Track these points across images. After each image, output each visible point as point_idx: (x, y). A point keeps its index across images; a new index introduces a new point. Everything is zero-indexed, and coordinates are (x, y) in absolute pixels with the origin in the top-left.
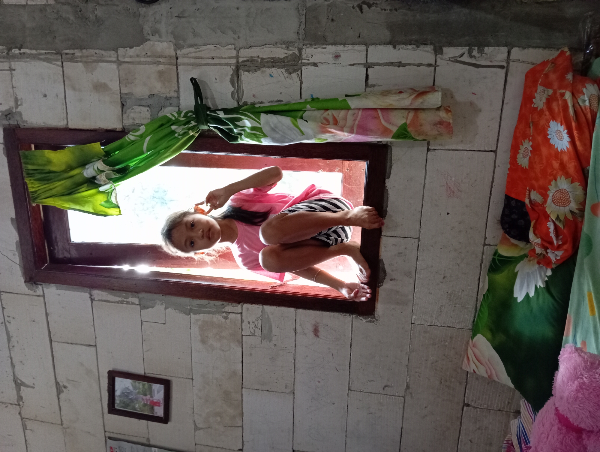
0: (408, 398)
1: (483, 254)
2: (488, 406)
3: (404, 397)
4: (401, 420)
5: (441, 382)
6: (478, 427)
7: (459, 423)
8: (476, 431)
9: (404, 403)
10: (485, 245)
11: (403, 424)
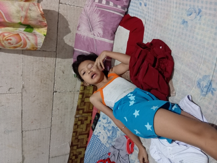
0: (24, 93)
1: (59, 8)
2: (65, 91)
3: (22, 93)
4: (21, 106)
5: (42, 82)
6: (61, 101)
7: (52, 102)
8: (60, 103)
9: (22, 96)
10: (60, 3)
11: (22, 108)
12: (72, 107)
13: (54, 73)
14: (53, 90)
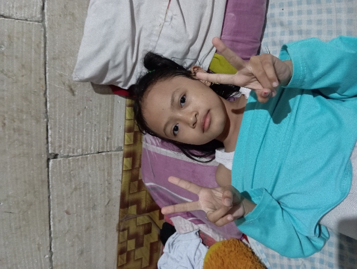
12: (107, 201)
13: (42, 93)
14: (44, 149)
